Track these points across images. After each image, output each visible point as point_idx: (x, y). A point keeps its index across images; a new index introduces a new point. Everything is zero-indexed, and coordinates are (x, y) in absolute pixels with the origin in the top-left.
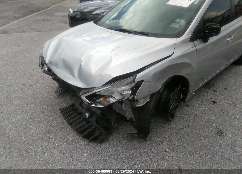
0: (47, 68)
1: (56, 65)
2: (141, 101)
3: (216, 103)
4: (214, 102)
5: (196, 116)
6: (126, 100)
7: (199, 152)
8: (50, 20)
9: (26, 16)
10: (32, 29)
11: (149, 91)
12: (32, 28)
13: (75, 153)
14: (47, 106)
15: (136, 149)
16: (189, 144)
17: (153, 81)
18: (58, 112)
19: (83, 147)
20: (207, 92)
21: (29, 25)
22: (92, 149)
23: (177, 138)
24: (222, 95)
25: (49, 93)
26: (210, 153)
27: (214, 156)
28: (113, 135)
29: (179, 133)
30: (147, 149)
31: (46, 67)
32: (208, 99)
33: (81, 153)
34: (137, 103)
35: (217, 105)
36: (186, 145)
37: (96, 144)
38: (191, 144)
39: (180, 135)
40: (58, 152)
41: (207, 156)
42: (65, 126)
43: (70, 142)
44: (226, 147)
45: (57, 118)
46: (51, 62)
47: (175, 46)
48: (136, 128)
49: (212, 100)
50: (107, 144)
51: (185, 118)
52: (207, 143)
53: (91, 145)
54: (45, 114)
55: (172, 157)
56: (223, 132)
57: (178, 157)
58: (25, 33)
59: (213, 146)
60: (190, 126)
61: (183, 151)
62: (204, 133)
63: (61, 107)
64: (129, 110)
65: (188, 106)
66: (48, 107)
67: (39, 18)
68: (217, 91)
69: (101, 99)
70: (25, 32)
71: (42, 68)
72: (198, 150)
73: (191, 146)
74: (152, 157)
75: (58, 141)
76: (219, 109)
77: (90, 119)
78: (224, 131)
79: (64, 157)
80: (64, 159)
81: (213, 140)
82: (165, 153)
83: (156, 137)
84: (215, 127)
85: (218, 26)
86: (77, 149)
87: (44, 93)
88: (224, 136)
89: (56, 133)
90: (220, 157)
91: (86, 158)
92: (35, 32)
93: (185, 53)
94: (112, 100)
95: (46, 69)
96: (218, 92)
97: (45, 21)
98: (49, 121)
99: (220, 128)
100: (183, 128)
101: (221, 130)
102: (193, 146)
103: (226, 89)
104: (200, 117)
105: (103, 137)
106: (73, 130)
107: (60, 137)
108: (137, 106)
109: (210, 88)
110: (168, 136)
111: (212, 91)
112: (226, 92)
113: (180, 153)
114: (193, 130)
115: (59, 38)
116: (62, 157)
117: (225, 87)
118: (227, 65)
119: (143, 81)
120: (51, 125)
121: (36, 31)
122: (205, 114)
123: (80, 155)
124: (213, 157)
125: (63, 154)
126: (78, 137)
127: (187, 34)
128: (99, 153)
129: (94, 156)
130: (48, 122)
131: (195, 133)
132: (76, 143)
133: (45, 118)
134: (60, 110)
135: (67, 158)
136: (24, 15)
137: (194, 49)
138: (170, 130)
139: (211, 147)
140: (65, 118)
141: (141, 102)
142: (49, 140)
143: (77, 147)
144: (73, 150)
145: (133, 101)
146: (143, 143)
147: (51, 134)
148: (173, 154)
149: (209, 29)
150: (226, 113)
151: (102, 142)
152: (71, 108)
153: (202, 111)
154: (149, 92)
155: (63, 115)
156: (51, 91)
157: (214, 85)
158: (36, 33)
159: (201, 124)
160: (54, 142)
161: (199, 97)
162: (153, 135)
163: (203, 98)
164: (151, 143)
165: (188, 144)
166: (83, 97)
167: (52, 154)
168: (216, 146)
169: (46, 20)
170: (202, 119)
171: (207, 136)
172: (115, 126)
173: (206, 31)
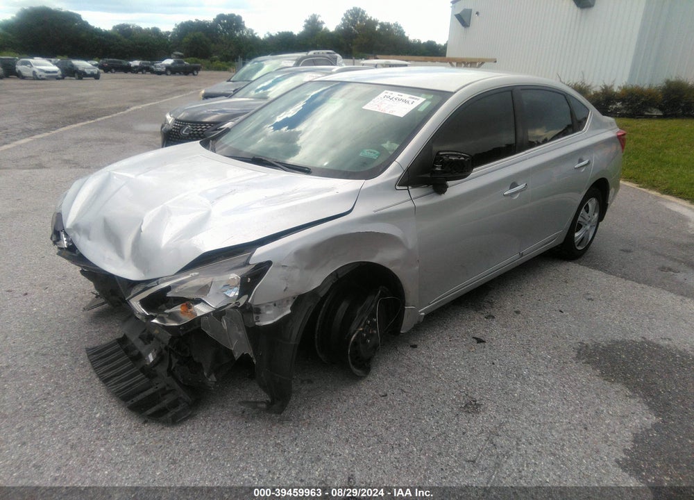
0: (65, 242)
1: (87, 233)
2: (268, 312)
3: (484, 342)
4: (480, 341)
5: (426, 370)
6: (232, 308)
7: (408, 445)
8: (118, 141)
9: (56, 128)
10: (65, 160)
11: (286, 288)
12: (66, 157)
13: (102, 446)
14: (56, 341)
15: (256, 437)
16: (390, 427)
17: (295, 267)
18: (84, 355)
19: (125, 432)
20: (469, 317)
21: (58, 151)
22: (147, 436)
23: (366, 415)
24: (504, 326)
25: (70, 312)
26: (434, 448)
27: (439, 454)
28: (208, 409)
29: (373, 404)
30: (285, 438)
31: (65, 239)
32: (468, 333)
33: (117, 445)
34: (258, 318)
35: (484, 347)
36: (381, 431)
37: (160, 427)
38: (393, 429)
39: (374, 409)
40: (59, 441)
41: (424, 454)
42: (92, 387)
43: (94, 420)
44: (476, 436)
45: (77, 370)
46: (76, 227)
47: (358, 195)
48: (264, 388)
49: (477, 335)
50: (188, 427)
51: (399, 374)
52: (432, 427)
53: (146, 430)
54: (48, 360)
55: (340, 455)
56: (479, 405)
57: (353, 456)
58: (44, 169)
59: (444, 433)
60: (406, 391)
61: (371, 442)
62: (432, 406)
63: (91, 344)
64: (240, 333)
65: (415, 346)
66: (58, 344)
67: (90, 134)
68: (493, 317)
69: (178, 309)
70: (45, 167)
71: (55, 243)
72: (406, 440)
73: (393, 433)
74: (290, 455)
75: (65, 419)
76: (486, 355)
77: (156, 368)
78: (483, 402)
79: (71, 454)
80: (71, 457)
81: (449, 421)
82: (326, 447)
83: (314, 413)
84: (463, 394)
85: (462, 158)
86: (108, 436)
87: (57, 312)
88: (478, 413)
89: (66, 401)
90: (453, 456)
91: (127, 456)
92: (71, 168)
93: (382, 211)
94: (201, 309)
95: (65, 244)
96: (496, 319)
97: (105, 143)
98: (54, 375)
99: (474, 396)
100: (386, 395)
101: (475, 401)
102: (397, 433)
103: (518, 312)
104: (435, 372)
105: (180, 408)
106: (109, 395)
107: (71, 411)
108: (257, 324)
109: (480, 309)
110: (344, 411)
111: (482, 317)
112: (515, 319)
113: (362, 446)
114: (409, 399)
115: (108, 173)
116: (67, 454)
117: (516, 309)
118: (522, 255)
119: (269, 263)
120: (57, 384)
121: (73, 165)
122: (448, 365)
123: (113, 450)
124: (438, 456)
125: (72, 448)
126: (117, 411)
127: (392, 172)
128: (161, 447)
129: (147, 453)
130: (51, 377)
131: (413, 404)
132: (110, 424)
133: (44, 368)
134: (87, 350)
135: (77, 456)
136: (52, 126)
137: (409, 204)
138: (354, 398)
139: (439, 435)
140: (95, 369)
141: (269, 314)
142: (44, 416)
143: (109, 432)
144: (98, 439)
145: (249, 311)
146: (277, 425)
147: (52, 404)
148: (344, 449)
149: (441, 163)
150: (500, 365)
151: (175, 421)
152: (117, 346)
153: (445, 359)
154: (285, 290)
155: (92, 362)
156: (77, 308)
157: (492, 303)
158: (73, 170)
159: (431, 387)
160: (54, 421)
161: (446, 329)
162: (310, 408)
163: (457, 330)
164: (298, 426)
165: (387, 429)
166: (136, 304)
167: (44, 446)
168: (452, 434)
169: (109, 140)
170: (437, 376)
171: (438, 412)
172: (210, 380)
173: (437, 169)
